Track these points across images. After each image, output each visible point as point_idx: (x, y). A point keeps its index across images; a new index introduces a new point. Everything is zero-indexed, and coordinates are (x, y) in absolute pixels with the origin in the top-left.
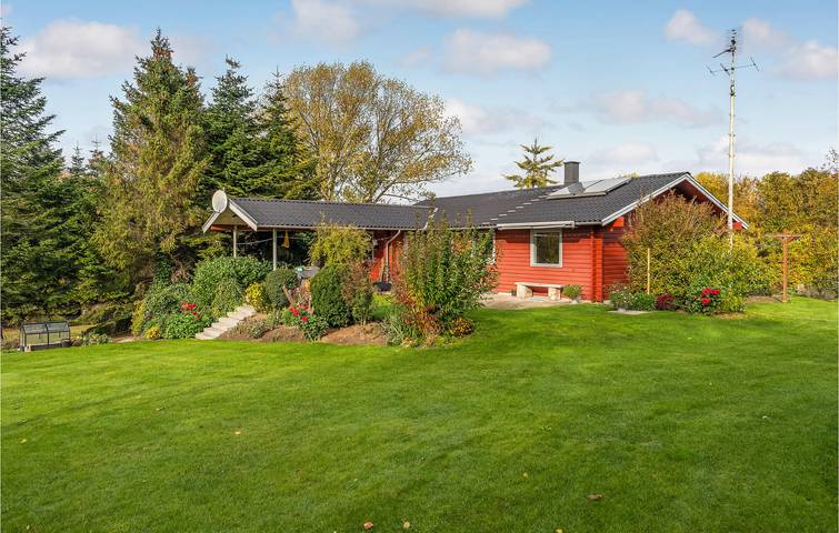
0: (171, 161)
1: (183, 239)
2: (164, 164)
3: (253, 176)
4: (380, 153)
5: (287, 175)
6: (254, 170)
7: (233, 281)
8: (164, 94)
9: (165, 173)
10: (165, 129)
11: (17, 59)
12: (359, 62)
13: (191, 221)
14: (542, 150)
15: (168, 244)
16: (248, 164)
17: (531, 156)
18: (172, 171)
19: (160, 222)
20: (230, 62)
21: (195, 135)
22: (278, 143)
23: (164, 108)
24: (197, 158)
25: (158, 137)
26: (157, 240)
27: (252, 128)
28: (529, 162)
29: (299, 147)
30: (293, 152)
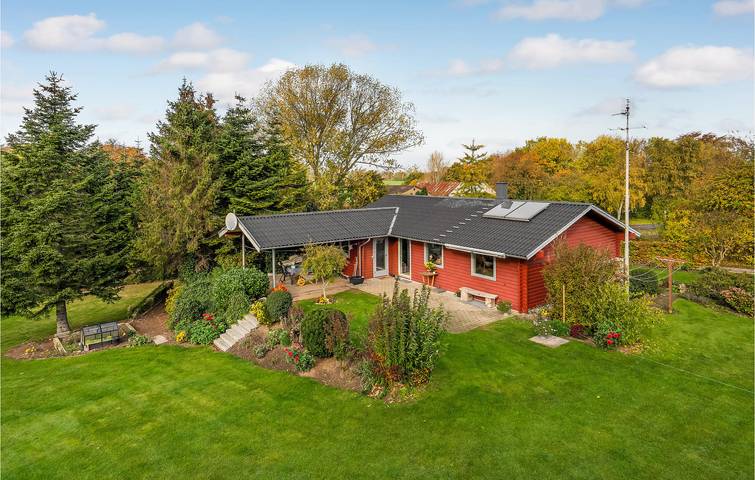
0: (195, 183)
1: (204, 241)
2: (189, 185)
3: (256, 189)
4: (354, 129)
5: (283, 184)
6: (259, 184)
7: (242, 294)
8: (188, 130)
9: (190, 191)
10: (190, 159)
11: (76, 111)
12: (338, 65)
13: (210, 228)
14: (479, 147)
15: (192, 246)
16: (253, 178)
17: (470, 153)
18: (195, 190)
19: (187, 231)
20: (238, 98)
21: (212, 162)
22: (275, 159)
23: (188, 143)
24: (214, 178)
25: (185, 166)
26: (185, 242)
27: (256, 148)
28: (468, 158)
29: (291, 160)
30: (287, 165)
